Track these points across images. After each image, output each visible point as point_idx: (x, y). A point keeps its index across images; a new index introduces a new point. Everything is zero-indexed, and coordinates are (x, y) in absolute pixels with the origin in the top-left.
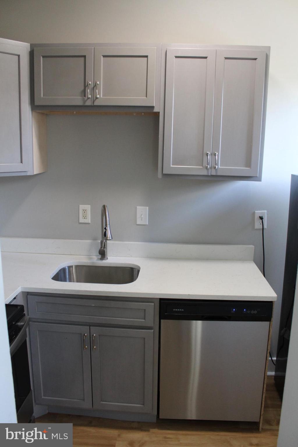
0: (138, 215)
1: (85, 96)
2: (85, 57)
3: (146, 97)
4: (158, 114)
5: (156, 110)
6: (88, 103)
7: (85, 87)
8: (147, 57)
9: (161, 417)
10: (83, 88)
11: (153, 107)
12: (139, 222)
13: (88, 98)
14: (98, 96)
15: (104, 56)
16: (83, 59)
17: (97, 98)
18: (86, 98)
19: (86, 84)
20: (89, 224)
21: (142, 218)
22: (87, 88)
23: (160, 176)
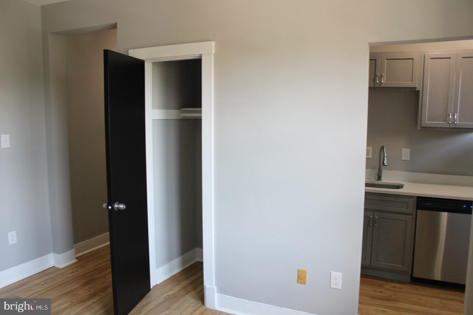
0: (403, 154)
1: (375, 82)
2: (375, 60)
3: (412, 81)
4: (418, 92)
5: (417, 89)
6: (377, 86)
7: (375, 77)
8: (412, 59)
9: (414, 276)
10: (374, 77)
11: (416, 88)
12: (403, 158)
13: (377, 83)
14: (383, 82)
15: (387, 59)
16: (374, 61)
17: (382, 83)
18: (376, 83)
19: (376, 75)
20: (370, 159)
21: (405, 156)
22: (376, 77)
23: (419, 128)
